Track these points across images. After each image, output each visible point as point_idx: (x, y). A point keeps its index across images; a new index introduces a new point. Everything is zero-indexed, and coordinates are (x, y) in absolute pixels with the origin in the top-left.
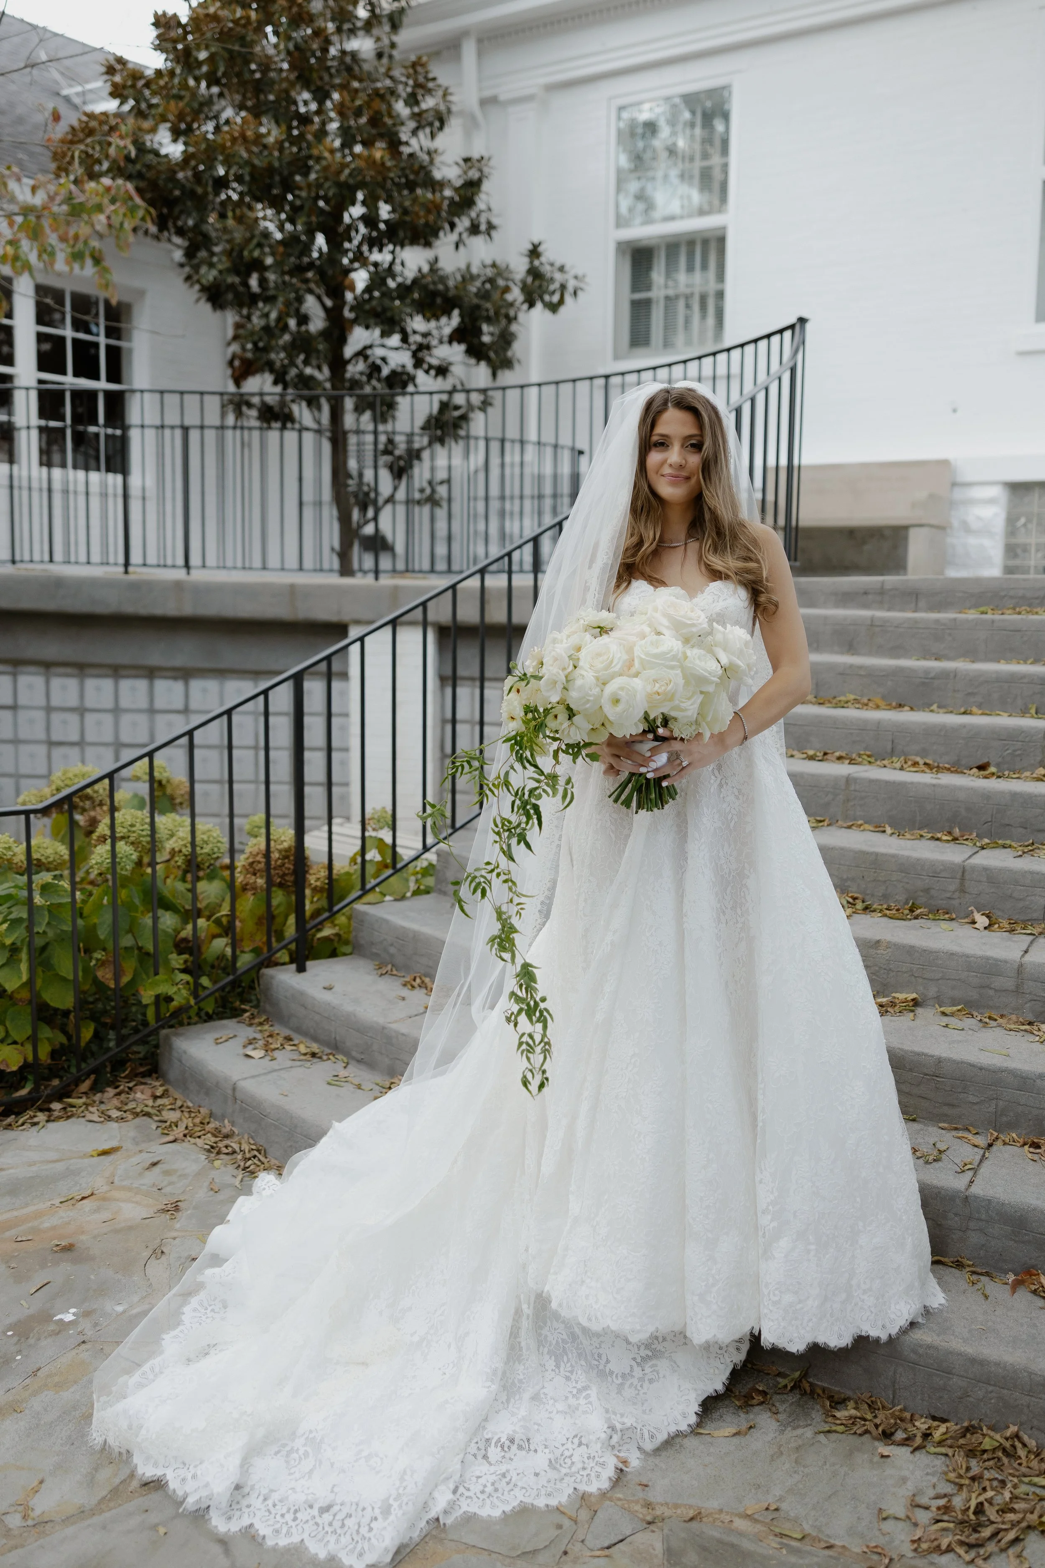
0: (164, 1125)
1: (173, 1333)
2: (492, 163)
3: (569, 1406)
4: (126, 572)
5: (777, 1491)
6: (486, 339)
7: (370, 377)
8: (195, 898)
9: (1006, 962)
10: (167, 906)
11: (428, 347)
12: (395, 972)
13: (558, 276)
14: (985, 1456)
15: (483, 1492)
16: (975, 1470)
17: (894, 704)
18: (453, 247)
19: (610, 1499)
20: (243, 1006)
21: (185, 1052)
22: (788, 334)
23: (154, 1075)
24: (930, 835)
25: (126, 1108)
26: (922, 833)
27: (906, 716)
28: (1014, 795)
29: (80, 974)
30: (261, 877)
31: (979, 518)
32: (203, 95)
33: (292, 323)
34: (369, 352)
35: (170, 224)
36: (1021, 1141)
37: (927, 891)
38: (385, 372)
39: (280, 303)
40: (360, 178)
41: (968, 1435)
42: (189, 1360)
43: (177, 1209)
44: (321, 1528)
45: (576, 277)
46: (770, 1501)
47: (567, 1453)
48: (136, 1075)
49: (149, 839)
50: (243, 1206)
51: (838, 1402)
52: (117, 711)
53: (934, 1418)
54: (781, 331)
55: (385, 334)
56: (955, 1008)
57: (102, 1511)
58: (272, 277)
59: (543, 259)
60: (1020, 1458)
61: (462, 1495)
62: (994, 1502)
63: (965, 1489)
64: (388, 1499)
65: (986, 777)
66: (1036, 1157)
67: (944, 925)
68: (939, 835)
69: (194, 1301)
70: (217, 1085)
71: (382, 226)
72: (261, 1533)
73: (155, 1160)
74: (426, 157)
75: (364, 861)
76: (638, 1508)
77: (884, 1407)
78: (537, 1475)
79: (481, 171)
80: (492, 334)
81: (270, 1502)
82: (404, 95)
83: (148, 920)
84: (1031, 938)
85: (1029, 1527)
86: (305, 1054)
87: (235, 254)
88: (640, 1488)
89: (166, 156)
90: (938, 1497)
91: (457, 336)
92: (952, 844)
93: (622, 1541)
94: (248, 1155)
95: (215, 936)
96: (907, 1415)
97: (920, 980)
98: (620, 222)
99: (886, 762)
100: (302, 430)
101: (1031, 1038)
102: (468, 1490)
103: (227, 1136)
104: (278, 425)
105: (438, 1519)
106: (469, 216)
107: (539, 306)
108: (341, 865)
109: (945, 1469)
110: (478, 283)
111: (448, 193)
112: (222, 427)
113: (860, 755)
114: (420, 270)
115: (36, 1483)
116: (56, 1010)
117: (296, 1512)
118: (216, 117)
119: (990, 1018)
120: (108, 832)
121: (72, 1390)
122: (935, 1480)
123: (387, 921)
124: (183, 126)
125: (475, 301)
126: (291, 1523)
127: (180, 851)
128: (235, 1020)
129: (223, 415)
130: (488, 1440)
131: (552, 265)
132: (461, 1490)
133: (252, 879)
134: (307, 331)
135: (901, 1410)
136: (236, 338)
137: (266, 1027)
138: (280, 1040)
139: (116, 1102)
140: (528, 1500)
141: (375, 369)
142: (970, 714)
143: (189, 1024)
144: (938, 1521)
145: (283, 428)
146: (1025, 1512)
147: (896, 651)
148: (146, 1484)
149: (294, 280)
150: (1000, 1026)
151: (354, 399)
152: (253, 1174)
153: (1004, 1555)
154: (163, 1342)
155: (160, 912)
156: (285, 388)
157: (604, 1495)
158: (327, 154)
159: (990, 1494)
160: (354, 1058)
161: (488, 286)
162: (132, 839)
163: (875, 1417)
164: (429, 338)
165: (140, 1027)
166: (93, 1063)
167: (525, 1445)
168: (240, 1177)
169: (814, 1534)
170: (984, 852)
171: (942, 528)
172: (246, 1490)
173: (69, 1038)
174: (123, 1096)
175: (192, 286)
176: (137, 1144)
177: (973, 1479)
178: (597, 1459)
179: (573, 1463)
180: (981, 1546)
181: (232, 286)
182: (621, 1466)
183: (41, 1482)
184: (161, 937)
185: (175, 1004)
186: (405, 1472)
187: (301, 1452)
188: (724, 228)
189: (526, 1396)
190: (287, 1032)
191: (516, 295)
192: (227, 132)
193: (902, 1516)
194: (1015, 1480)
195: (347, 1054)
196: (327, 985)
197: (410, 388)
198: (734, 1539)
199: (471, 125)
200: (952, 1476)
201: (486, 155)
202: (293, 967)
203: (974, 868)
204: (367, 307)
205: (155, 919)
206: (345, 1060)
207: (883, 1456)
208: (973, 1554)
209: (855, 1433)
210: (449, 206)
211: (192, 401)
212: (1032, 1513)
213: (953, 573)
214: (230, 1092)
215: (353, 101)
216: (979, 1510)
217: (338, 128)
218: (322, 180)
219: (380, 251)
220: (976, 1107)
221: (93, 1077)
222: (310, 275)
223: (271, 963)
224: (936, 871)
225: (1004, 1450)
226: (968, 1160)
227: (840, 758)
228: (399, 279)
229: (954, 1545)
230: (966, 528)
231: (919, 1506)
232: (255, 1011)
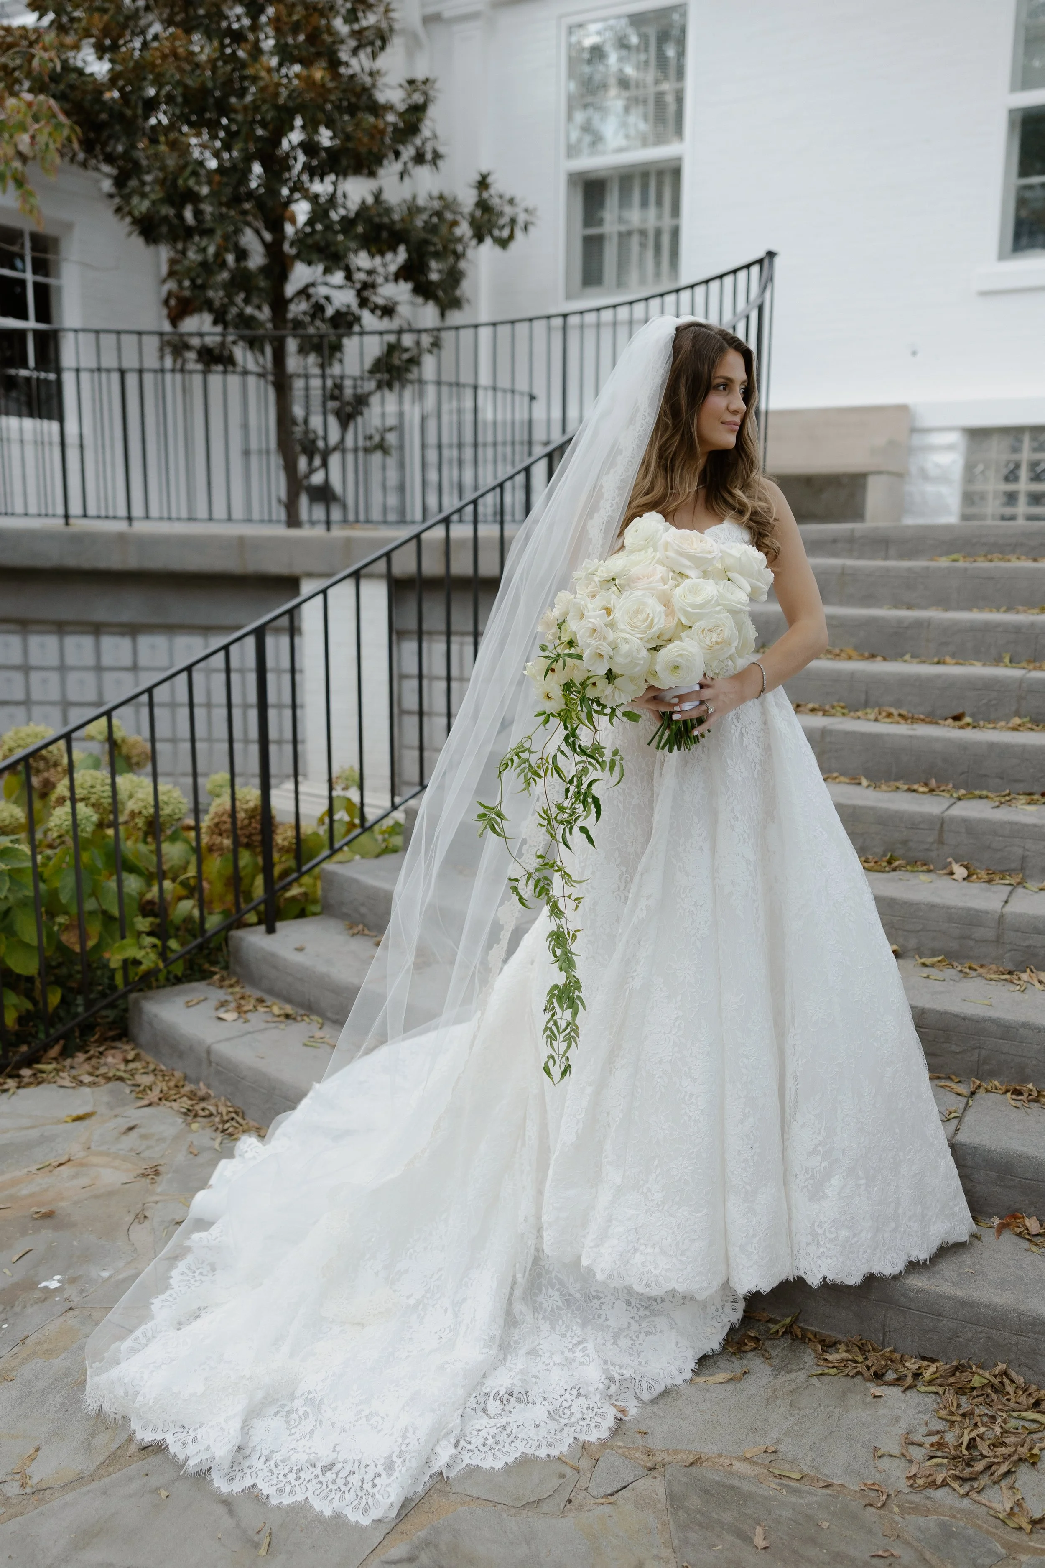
0: (138, 1089)
1: (162, 1297)
2: (437, 85)
3: (566, 1358)
4: (67, 524)
5: (774, 1434)
6: (434, 277)
7: (313, 316)
8: (160, 863)
9: (987, 912)
10: (132, 869)
11: (373, 286)
12: (366, 932)
13: (508, 210)
14: (975, 1393)
15: (484, 1445)
16: (966, 1407)
17: (866, 654)
18: (397, 177)
19: (611, 1447)
20: (213, 969)
21: (156, 1016)
22: (755, 269)
23: (125, 1039)
24: (906, 787)
25: (98, 1072)
26: (898, 784)
27: (879, 667)
28: (992, 746)
29: (45, 940)
30: (228, 837)
31: (937, 466)
32: (129, 8)
33: (230, 258)
34: (311, 290)
35: (98, 148)
36: (1004, 1088)
37: (905, 842)
38: (330, 312)
39: (218, 237)
40: (299, 100)
41: (958, 1374)
42: (180, 1324)
43: (157, 1173)
44: (324, 1487)
45: (526, 210)
46: (768, 1443)
47: (566, 1404)
48: (106, 1039)
49: (110, 800)
50: (225, 1169)
51: (829, 1345)
52: (62, 668)
53: (924, 1358)
54: (748, 266)
55: (327, 271)
56: (936, 959)
57: (101, 1477)
58: (207, 209)
59: (492, 191)
60: (1008, 1393)
61: (463, 1448)
62: (985, 1437)
63: (956, 1425)
64: (391, 1456)
65: (961, 728)
66: (1018, 1104)
67: (923, 877)
68: (915, 787)
69: (182, 1265)
70: (191, 1048)
71: (323, 154)
72: (265, 1492)
73: (131, 1124)
74: (368, 80)
75: (332, 821)
76: (638, 1454)
77: (873, 1349)
78: (537, 1426)
79: (425, 94)
80: (440, 271)
81: (272, 1463)
82: (343, 11)
83: (113, 884)
84: (1009, 888)
85: (1020, 1460)
86: (279, 1016)
87: (168, 183)
88: (638, 1435)
89: (92, 75)
90: (930, 1434)
91: (405, 273)
92: (927, 796)
93: (624, 1488)
94: (225, 1118)
95: (180, 899)
96: (897, 1356)
97: (900, 932)
98: (572, 151)
99: (860, 714)
100: (245, 373)
101: (1012, 987)
102: (470, 1443)
103: (203, 1099)
104: (220, 368)
105: (441, 1474)
106: (413, 144)
107: (488, 241)
108: (308, 827)
109: (937, 1407)
110: (425, 216)
111: (391, 118)
112: (162, 371)
113: (833, 707)
114: (363, 202)
115: (32, 1451)
116: (19, 976)
117: (298, 1471)
118: (143, 32)
119: (970, 968)
120: (67, 794)
121: (63, 1356)
122: (926, 1418)
123: (356, 881)
124: (108, 42)
125: (423, 235)
126: (294, 1482)
127: (140, 813)
128: (204, 983)
129: (162, 358)
130: (486, 1394)
131: (501, 197)
132: (463, 1443)
133: (218, 840)
134: (246, 269)
135: (891, 1352)
136: (171, 274)
137: (237, 989)
138: (253, 1002)
139: (87, 1067)
140: (530, 1451)
141: (318, 309)
142: (944, 663)
143: (158, 987)
144: (932, 1457)
145: (225, 372)
146: (1016, 1445)
147: (868, 600)
148: (145, 1448)
149: (232, 213)
150: (980, 975)
151: (299, 340)
152: (232, 1136)
153: (997, 1487)
154: (152, 1307)
155: (125, 875)
156: (225, 328)
157: (603, 1443)
158: (263, 74)
159: (982, 1429)
160: (329, 1019)
161: (435, 220)
162: (93, 800)
163: (866, 1359)
164: (374, 276)
165: (108, 991)
166: (61, 1028)
167: (525, 1398)
168: (219, 1140)
169: (812, 1474)
170: (960, 803)
171: (900, 476)
172: (247, 1451)
173: (35, 1003)
174: (94, 1061)
175: (122, 218)
176: (111, 1108)
177: (964, 1415)
178: (596, 1410)
179: (572, 1413)
180: (975, 1479)
181: (166, 218)
182: (620, 1415)
183: (37, 1450)
184: (126, 900)
185: (143, 968)
186: (407, 1429)
187: (301, 1412)
188: (679, 159)
189: (522, 1352)
190: (259, 994)
191: (464, 229)
192: (157, 49)
193: (897, 1453)
194: (1005, 1415)
195: (321, 1014)
196: (298, 946)
197: (356, 328)
198: (736, 1483)
199: (414, 44)
200: (943, 1413)
201: (431, 76)
202: (263, 928)
203: (952, 819)
204: (310, 241)
205: (120, 883)
206: (320, 1020)
207: (875, 1397)
208: (967, 1487)
209: (847, 1375)
210: (393, 132)
211: (129, 341)
212: (1022, 1446)
213: (909, 521)
214: (204, 1055)
215: (290, 15)
216: (972, 1445)
217: (275, 46)
218: (259, 102)
219: (322, 181)
220: (959, 1056)
221: (62, 1042)
222: (247, 206)
223: (241, 925)
224: (914, 823)
225: (993, 1387)
226: (952, 1109)
227: (813, 710)
228: (342, 212)
229: (948, 1480)
230: (925, 476)
231: (913, 1443)
232: (225, 973)
